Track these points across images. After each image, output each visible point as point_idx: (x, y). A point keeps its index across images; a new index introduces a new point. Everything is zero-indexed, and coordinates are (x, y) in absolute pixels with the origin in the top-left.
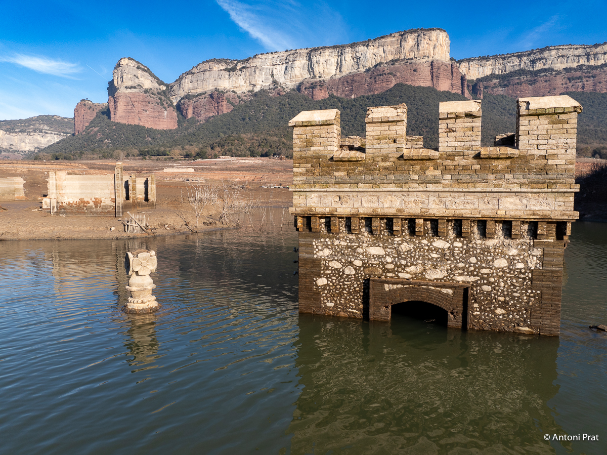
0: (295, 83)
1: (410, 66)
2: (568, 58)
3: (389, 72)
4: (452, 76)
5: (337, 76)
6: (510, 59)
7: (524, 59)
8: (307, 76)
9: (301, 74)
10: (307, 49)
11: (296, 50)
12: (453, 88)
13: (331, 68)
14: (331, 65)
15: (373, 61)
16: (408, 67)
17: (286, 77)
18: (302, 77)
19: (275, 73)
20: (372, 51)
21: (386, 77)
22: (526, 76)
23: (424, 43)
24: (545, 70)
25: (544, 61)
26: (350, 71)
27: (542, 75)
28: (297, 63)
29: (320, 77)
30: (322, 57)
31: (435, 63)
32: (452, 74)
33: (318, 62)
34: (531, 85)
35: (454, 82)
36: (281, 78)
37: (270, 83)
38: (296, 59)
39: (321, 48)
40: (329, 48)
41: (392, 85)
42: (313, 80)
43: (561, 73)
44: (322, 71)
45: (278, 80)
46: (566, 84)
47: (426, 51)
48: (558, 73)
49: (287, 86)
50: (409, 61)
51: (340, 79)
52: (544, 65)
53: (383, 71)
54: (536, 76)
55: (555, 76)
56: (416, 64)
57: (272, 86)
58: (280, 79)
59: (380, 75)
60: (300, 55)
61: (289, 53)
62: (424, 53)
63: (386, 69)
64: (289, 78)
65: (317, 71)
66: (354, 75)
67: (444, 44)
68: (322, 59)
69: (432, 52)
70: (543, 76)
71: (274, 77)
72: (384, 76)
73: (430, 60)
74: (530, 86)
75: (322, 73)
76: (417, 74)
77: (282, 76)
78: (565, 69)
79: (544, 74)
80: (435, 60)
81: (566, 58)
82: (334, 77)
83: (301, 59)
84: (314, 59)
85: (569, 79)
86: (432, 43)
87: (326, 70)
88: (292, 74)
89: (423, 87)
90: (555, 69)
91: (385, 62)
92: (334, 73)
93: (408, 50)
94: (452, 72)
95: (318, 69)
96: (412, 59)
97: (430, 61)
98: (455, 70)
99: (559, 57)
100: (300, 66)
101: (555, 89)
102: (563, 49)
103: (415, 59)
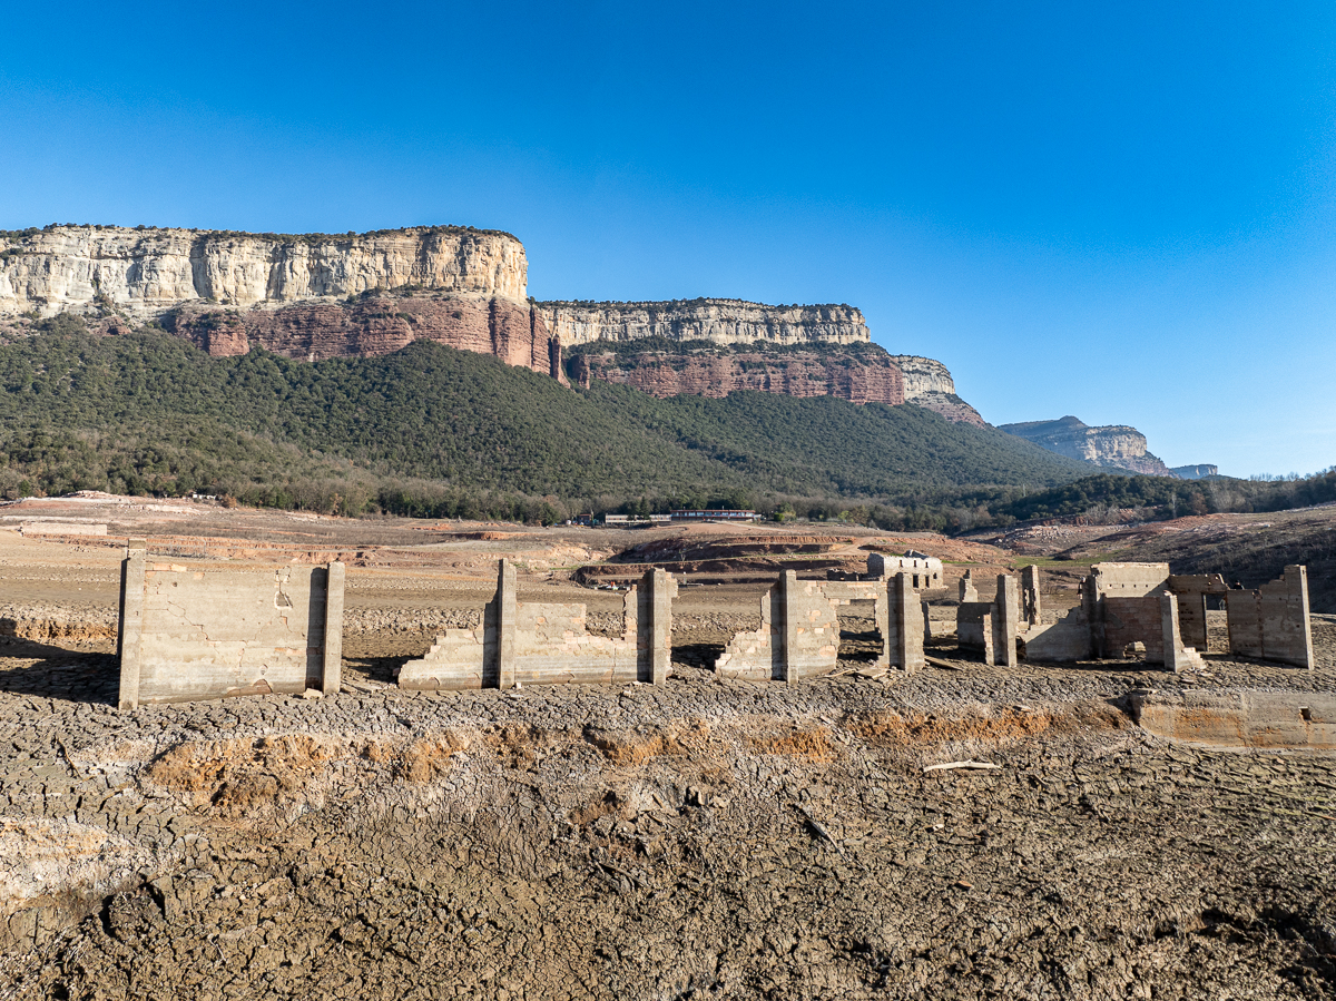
0: (156, 308)
1: (444, 303)
2: (738, 324)
3: (398, 311)
4: (534, 337)
5: (268, 304)
6: (635, 313)
7: (662, 316)
8: (192, 294)
9: (176, 290)
10: (194, 231)
11: (166, 229)
12: (536, 362)
13: (255, 283)
14: (257, 278)
15: (359, 282)
16: (441, 305)
17: (134, 290)
18: (178, 295)
19: (103, 278)
20: (359, 259)
21: (392, 321)
22: (666, 351)
23: (475, 260)
24: (701, 343)
25: (698, 325)
26: (303, 298)
27: (695, 351)
28: (167, 262)
29: (224, 302)
30: (233, 256)
31: (500, 305)
32: (532, 331)
33: (223, 268)
34: (677, 370)
35: (537, 348)
36: (118, 292)
37: (86, 301)
38: (165, 251)
39: (233, 235)
40: (252, 236)
41: (407, 342)
42: (208, 309)
43: (728, 352)
44: (231, 288)
45: (111, 296)
46: (739, 374)
47: (479, 277)
48: (724, 351)
49: (136, 314)
50: (444, 293)
51: (278, 313)
52: (696, 333)
53: (386, 308)
54: (684, 353)
55: (719, 358)
56: (459, 302)
57: (92, 310)
58: (118, 294)
59: (379, 316)
60: (177, 244)
61: (146, 234)
62: (476, 280)
63: (392, 303)
64: (142, 294)
65: (220, 287)
66: (314, 309)
67: (517, 267)
68: (233, 262)
69: (493, 280)
70: (698, 354)
71: (101, 286)
72: (389, 318)
73: (488, 296)
74: (675, 373)
75: (233, 293)
76: (463, 323)
77: (124, 287)
78: (734, 346)
79: (698, 350)
80: (498, 297)
81: (734, 325)
82: (262, 306)
83: (178, 252)
84: (214, 259)
85: (742, 365)
86: (493, 262)
87: (242, 287)
88: (151, 286)
89: (475, 354)
90: (719, 343)
91: (389, 288)
92: (263, 298)
93: (440, 269)
94: (532, 327)
95: (221, 284)
96: (450, 289)
97: (489, 299)
98: (537, 323)
99: (722, 320)
100: (175, 268)
101: (720, 382)
102: (728, 307)
103: (456, 291)
